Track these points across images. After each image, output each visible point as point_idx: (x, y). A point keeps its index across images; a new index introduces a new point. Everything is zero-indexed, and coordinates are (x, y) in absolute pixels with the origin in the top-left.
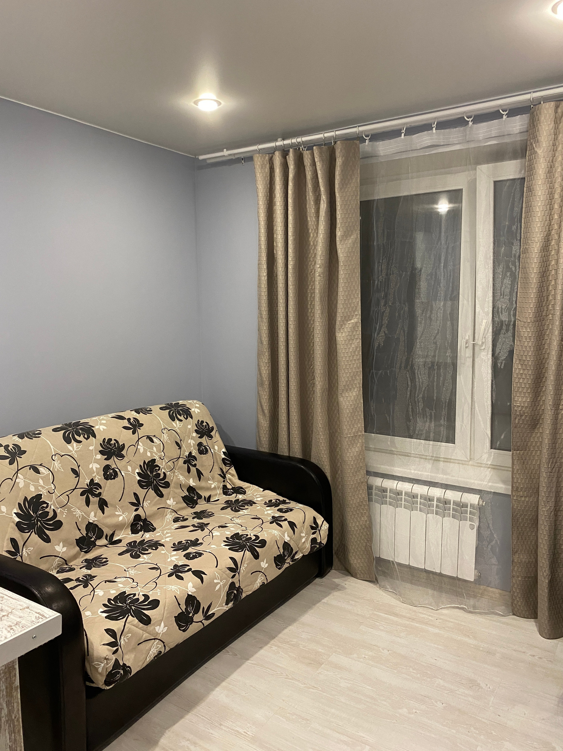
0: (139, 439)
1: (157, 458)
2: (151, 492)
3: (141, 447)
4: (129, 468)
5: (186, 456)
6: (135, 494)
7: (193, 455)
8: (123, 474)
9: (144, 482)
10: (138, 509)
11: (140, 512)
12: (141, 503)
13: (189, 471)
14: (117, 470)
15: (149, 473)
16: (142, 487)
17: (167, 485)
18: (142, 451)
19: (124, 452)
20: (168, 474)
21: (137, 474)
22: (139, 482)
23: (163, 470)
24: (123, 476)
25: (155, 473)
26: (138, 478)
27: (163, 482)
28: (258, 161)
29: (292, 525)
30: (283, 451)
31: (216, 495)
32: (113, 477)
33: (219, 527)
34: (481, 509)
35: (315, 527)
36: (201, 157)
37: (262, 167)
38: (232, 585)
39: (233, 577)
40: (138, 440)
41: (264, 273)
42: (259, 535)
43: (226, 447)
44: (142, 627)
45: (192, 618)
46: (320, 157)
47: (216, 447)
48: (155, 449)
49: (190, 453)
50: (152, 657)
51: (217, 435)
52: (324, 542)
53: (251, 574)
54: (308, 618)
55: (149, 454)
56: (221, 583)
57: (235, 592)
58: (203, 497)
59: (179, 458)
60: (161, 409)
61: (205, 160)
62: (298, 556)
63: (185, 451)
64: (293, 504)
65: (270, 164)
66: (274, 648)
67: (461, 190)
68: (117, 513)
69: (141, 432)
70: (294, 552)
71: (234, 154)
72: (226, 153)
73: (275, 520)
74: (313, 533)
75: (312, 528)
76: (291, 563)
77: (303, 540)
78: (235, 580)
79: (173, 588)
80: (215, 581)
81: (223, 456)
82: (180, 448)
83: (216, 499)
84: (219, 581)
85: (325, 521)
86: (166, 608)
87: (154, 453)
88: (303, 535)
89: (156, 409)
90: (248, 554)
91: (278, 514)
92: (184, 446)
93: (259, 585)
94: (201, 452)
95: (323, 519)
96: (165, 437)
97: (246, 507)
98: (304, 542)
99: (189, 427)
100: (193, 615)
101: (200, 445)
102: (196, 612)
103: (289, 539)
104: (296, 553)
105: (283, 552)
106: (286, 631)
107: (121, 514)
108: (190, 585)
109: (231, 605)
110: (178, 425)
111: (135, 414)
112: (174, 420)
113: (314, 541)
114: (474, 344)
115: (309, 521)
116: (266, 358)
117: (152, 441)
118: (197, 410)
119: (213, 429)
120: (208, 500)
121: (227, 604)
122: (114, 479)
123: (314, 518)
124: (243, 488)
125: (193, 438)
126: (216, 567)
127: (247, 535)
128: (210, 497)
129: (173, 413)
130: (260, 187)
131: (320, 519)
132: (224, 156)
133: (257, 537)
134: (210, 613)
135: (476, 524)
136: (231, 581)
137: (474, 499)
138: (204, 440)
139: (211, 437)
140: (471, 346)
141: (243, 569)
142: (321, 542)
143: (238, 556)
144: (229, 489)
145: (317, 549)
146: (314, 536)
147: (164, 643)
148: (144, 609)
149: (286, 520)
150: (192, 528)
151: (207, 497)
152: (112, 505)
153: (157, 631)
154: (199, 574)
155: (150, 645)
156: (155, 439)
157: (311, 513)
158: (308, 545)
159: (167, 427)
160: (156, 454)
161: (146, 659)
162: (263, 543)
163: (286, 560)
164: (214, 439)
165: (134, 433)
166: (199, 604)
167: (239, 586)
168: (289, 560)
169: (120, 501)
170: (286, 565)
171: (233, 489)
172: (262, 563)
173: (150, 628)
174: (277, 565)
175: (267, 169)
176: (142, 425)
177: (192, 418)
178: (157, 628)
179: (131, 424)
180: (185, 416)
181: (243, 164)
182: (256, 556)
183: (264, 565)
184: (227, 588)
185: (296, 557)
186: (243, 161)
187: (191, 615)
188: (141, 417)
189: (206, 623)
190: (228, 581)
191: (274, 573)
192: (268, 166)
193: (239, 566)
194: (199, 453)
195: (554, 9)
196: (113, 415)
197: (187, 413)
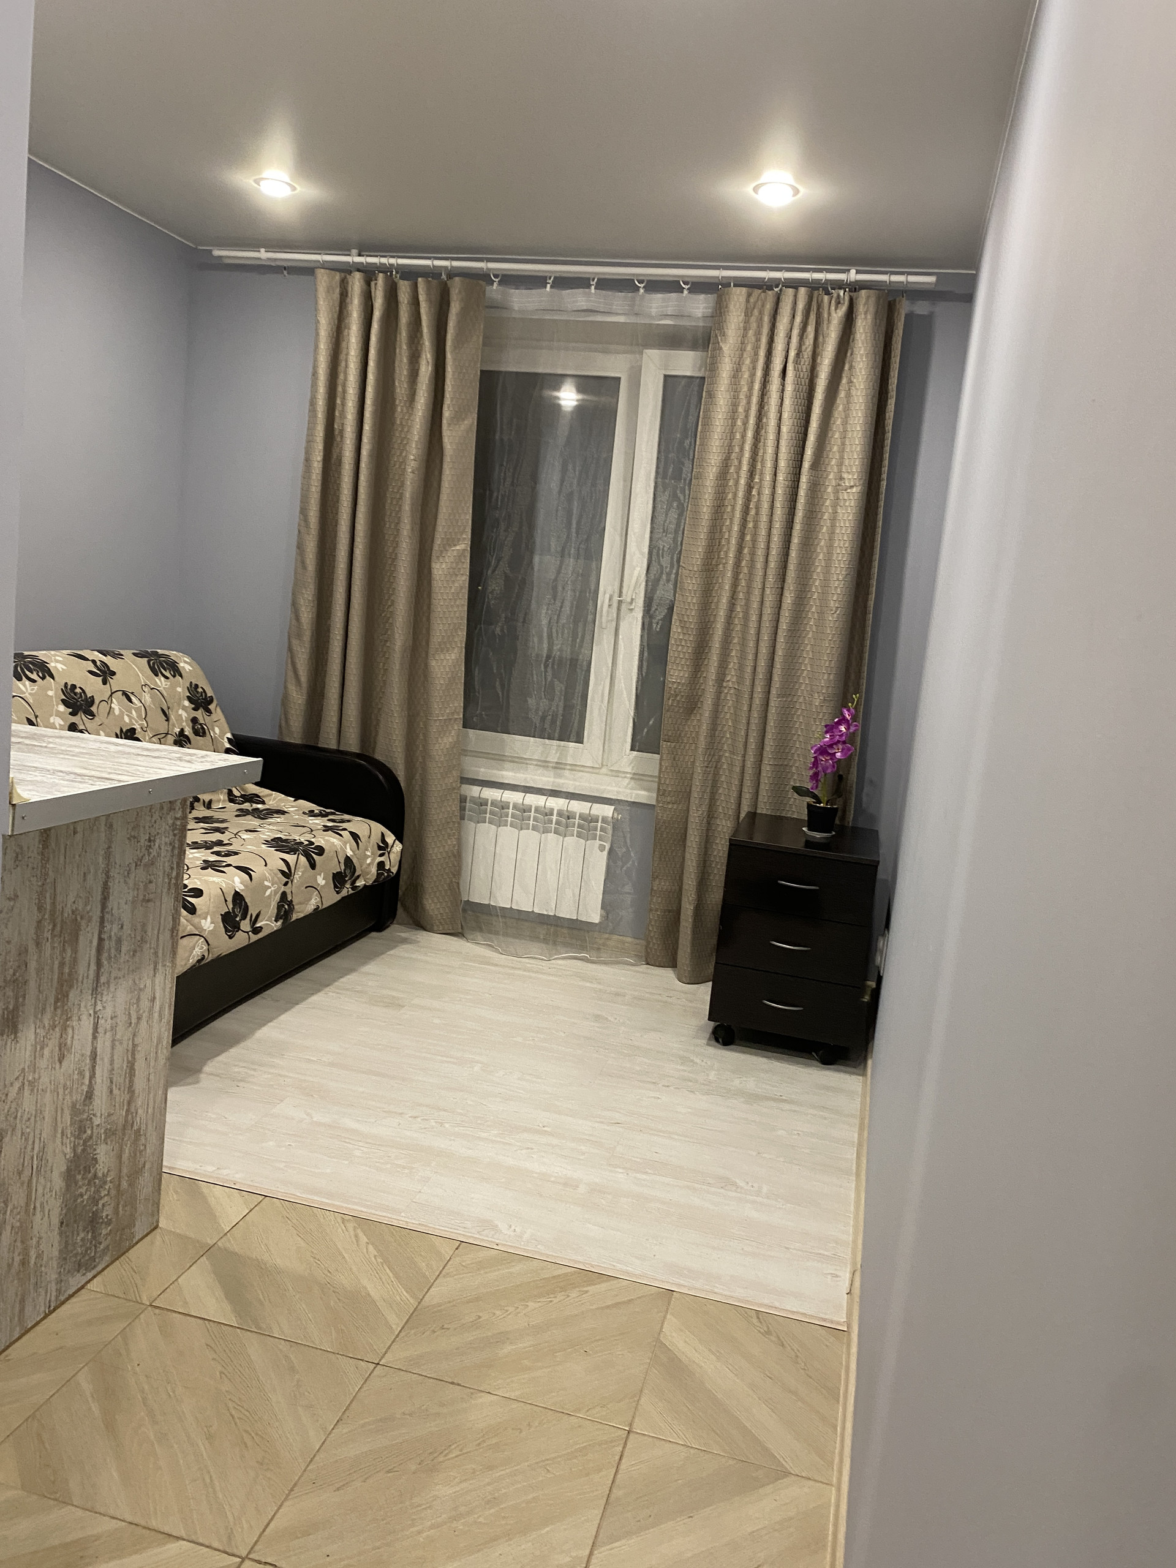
1: (137, 727)
18: (117, 712)
19: (94, 709)
33: (246, 831)
35: (383, 847)
38: (284, 894)
39: (286, 884)
45: (239, 923)
46: (427, 295)
48: (134, 712)
50: (196, 959)
52: (394, 870)
53: (306, 887)
55: (126, 719)
56: (273, 889)
57: (286, 907)
59: (167, 734)
61: (221, 257)
62: (360, 883)
63: (174, 726)
70: (357, 874)
74: (381, 855)
75: (380, 848)
77: (369, 861)
78: (288, 889)
80: (266, 883)
82: (168, 720)
84: (270, 885)
85: (397, 842)
87: (134, 719)
93: (313, 907)
94: (196, 733)
95: (395, 838)
96: (147, 698)
97: (275, 815)
98: (369, 864)
99: (179, 689)
100: (241, 920)
101: (194, 720)
102: (244, 918)
103: (352, 853)
104: (358, 877)
105: (345, 870)
108: (237, 880)
109: (279, 923)
110: (164, 683)
113: (381, 865)
115: (376, 838)
118: (188, 667)
119: (211, 701)
121: (276, 921)
123: (382, 833)
125: (184, 708)
129: (154, 664)
131: (390, 838)
132: (259, 259)
134: (258, 925)
135: (608, 846)
136: (283, 889)
138: (200, 714)
139: (209, 712)
141: (297, 877)
142: (389, 869)
145: (384, 879)
146: (381, 859)
153: (203, 925)
155: (195, 941)
156: (133, 698)
158: (374, 870)
160: (137, 722)
161: (189, 960)
162: (321, 851)
163: (347, 881)
164: (214, 717)
166: (246, 908)
167: (291, 900)
172: (318, 877)
173: (195, 919)
174: (335, 886)
177: (181, 676)
178: (203, 921)
179: (98, 669)
182: (313, 866)
183: (321, 881)
184: (278, 897)
185: (358, 884)
187: (238, 919)
189: (254, 938)
190: (279, 888)
191: (332, 898)
193: (293, 872)
194: (194, 733)
197: (175, 670)
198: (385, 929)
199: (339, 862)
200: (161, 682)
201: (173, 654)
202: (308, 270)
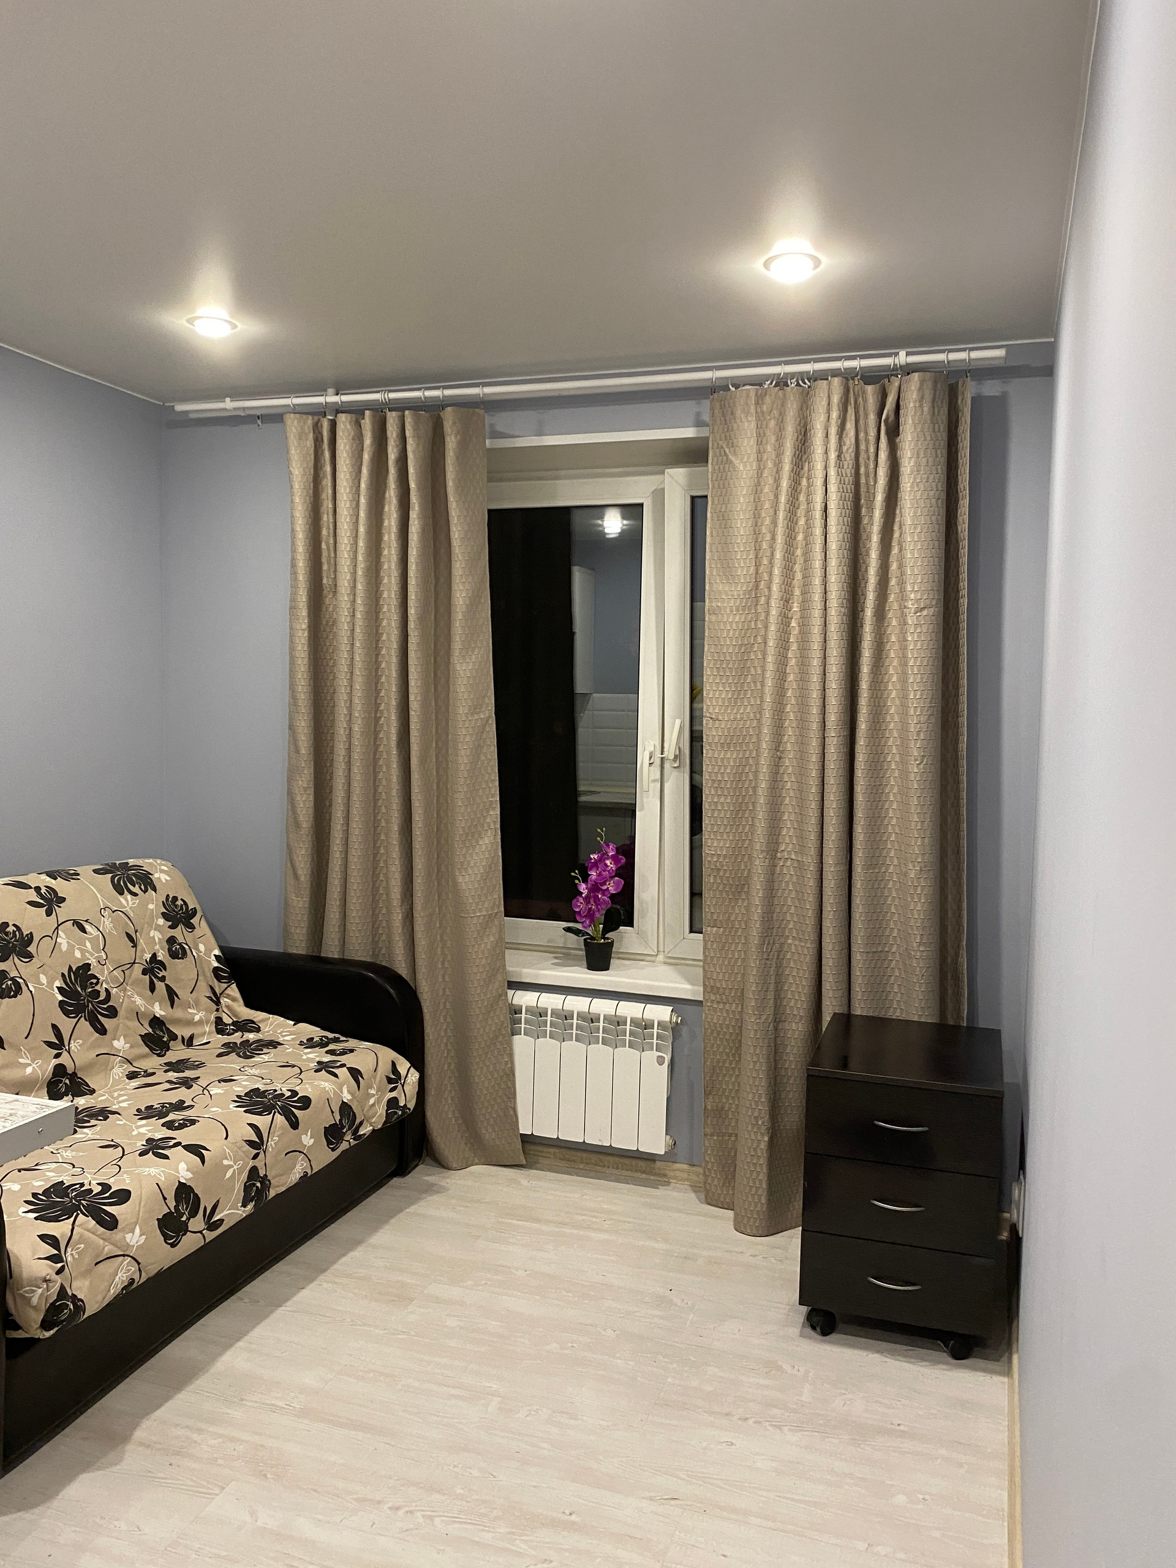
0: (59, 925)
1: (92, 961)
2: (84, 1025)
3: (63, 941)
4: (43, 979)
5: (146, 960)
6: (54, 1027)
7: (159, 959)
8: (31, 989)
9: (71, 1005)
10: (60, 1054)
11: (65, 1059)
12: (66, 1043)
13: (152, 988)
14: (20, 981)
15: (79, 989)
16: (67, 1013)
17: (113, 1013)
18: (64, 947)
19: (32, 949)
20: (114, 991)
21: (56, 990)
22: (61, 1004)
23: (105, 986)
24: (31, 992)
25: (90, 990)
26: (60, 998)
27: (105, 1006)
28: (293, 424)
29: (355, 1073)
30: (331, 950)
31: (204, 1034)
32: (12, 993)
33: (219, 1081)
34: (676, 1029)
35: (394, 1078)
36: (180, 407)
37: (301, 437)
38: (254, 1170)
39: (255, 1157)
40: (57, 928)
41: (303, 624)
42: (297, 1089)
43: (221, 948)
44: (103, 1233)
45: (186, 1224)
47: (202, 947)
48: (88, 944)
49: (154, 956)
50: (120, 1287)
51: (204, 923)
52: (411, 1105)
53: (286, 1154)
54: (383, 1237)
55: (78, 954)
56: (235, 1167)
57: (259, 1185)
58: (180, 1038)
59: (134, 963)
60: (95, 871)
61: (187, 412)
62: (365, 1130)
63: (143, 951)
64: (352, 1043)
65: (314, 432)
66: (325, 1285)
67: (641, 505)
68: (21, 1060)
69: (63, 912)
70: (358, 1121)
71: (244, 409)
72: (229, 404)
73: (322, 1066)
74: (392, 1090)
75: (390, 1081)
76: (353, 1142)
77: (372, 1101)
78: (259, 1163)
79: (153, 1171)
80: (226, 1162)
81: (216, 964)
82: (135, 946)
83: (204, 1041)
84: (232, 1163)
85: (412, 1069)
86: (143, 1204)
87: (88, 952)
88: (373, 1092)
89: (86, 871)
90: (280, 1119)
91: (327, 1058)
92: (141, 942)
93: (298, 1176)
94: (174, 955)
95: (409, 1065)
96: (107, 923)
97: (265, 1050)
98: (373, 1105)
99: (151, 906)
100: (188, 1219)
101: (171, 941)
102: (193, 1213)
103: (349, 1097)
104: (361, 1123)
105: (340, 1120)
106: (344, 1260)
107: (29, 1062)
108: (182, 1166)
109: (250, 1207)
110: (130, 903)
111: (48, 879)
112: (121, 893)
113: (393, 1103)
114: (662, 758)
115: (385, 1069)
116: (305, 780)
117: (84, 930)
118: (164, 877)
119: (194, 912)
120: (189, 1042)
121: (244, 1205)
122: (15, 996)
123: (394, 1064)
124: (254, 1023)
125: (158, 928)
126: (226, 1138)
127: (275, 1091)
128: (191, 1038)
129: (119, 880)
130: (297, 473)
131: (403, 1065)
132: (225, 409)
133: (294, 1093)
134: (216, 1218)
135: (667, 1058)
136: (251, 1164)
137: (663, 1013)
138: (179, 933)
139: (192, 927)
140: (658, 762)
141: (271, 1144)
142: (405, 1105)
143: (262, 1121)
144: (226, 1025)
145: (397, 1118)
146: (393, 1094)
147: (139, 1264)
148: (105, 1204)
149: (343, 1065)
150: (168, 1086)
151: (186, 1038)
152: (12, 1045)
153: (128, 1241)
154: (196, 1150)
155: (116, 1265)
156: (87, 927)
157: (387, 1054)
158: (381, 1110)
159: (110, 905)
160: (92, 955)
161: (109, 1290)
162: (306, 1103)
163: (344, 1134)
164: (198, 932)
165: (49, 913)
166: (197, 1199)
167: (266, 1175)
168: (348, 1137)
169: (26, 1038)
170: (344, 1146)
171: (234, 1024)
172: (303, 1137)
173: (116, 1235)
174: (329, 1143)
175: (310, 443)
176: (63, 900)
177: (155, 890)
178: (128, 1236)
179: (42, 897)
180: (143, 887)
181: (259, 425)
182: (294, 1124)
183: (307, 1140)
184: (244, 1176)
185: (361, 1132)
186: (259, 422)
187: (184, 1219)
188: (59, 885)
189: (211, 1236)
190: (245, 1164)
191: (325, 1157)
192: (311, 436)
193: (265, 1139)
194: (170, 956)
195: (766, 265)
196: (7, 880)
197: (146, 882)
198: (409, 1173)
199: (333, 1112)
200: (127, 902)
201: (147, 863)
202: (276, 418)
